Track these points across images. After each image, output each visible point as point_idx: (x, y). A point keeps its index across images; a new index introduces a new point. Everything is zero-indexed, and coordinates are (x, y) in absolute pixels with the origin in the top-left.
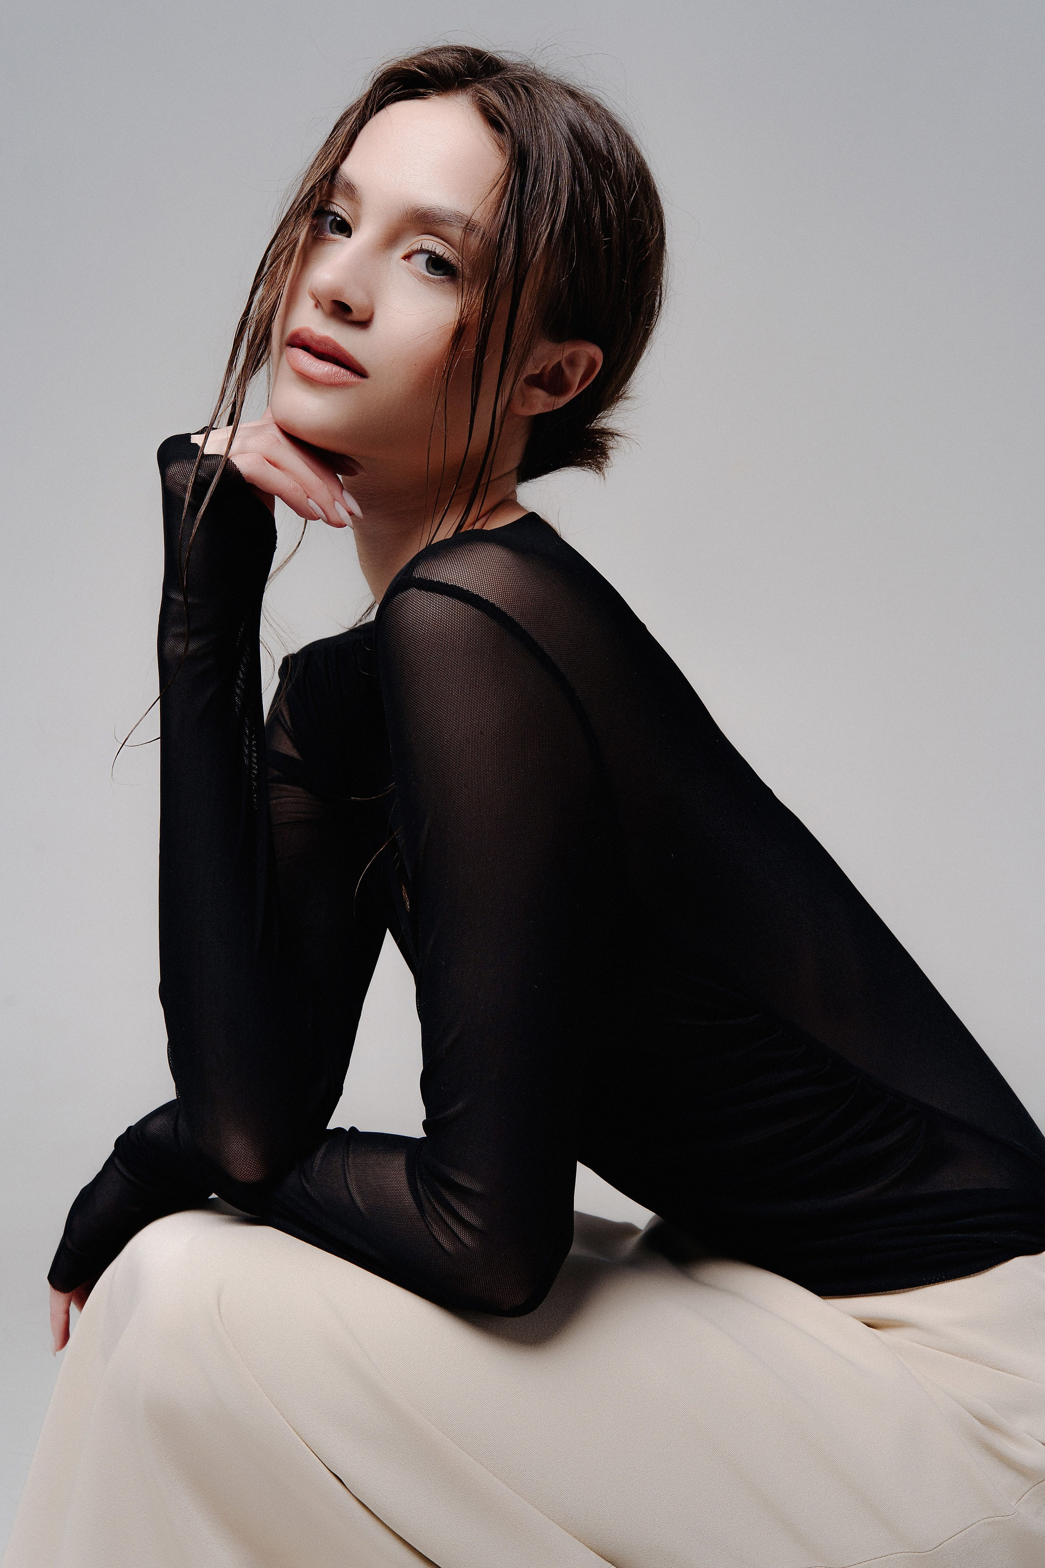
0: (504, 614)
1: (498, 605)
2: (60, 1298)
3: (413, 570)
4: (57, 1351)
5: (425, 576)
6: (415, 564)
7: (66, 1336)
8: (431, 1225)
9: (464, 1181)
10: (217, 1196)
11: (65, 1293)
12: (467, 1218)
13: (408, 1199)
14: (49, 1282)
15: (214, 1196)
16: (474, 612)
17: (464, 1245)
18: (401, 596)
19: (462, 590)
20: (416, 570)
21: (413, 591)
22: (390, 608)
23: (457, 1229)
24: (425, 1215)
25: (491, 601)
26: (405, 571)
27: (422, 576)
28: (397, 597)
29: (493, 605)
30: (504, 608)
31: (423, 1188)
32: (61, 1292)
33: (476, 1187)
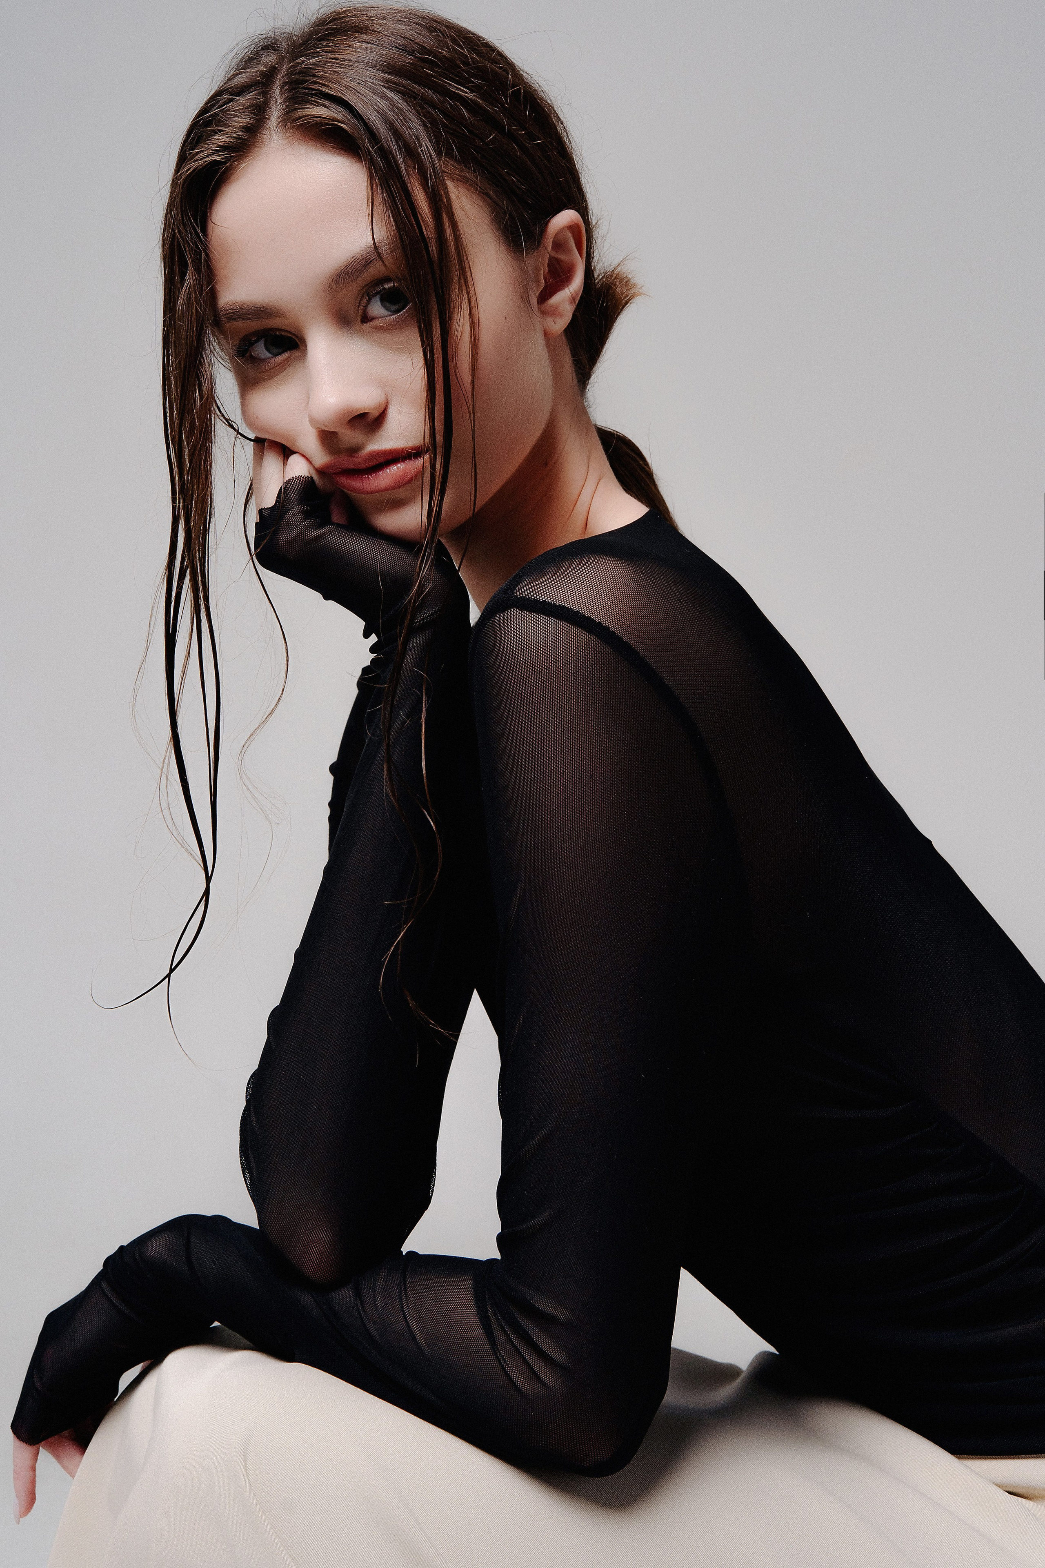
0: (619, 639)
1: (612, 628)
2: (25, 1451)
3: (515, 589)
4: (21, 1517)
5: (528, 595)
6: (517, 581)
7: (31, 1499)
8: (504, 1359)
9: (545, 1305)
10: (220, 1324)
11: (31, 1445)
12: (549, 1352)
13: (477, 1330)
14: (13, 1431)
15: (216, 1324)
16: (583, 636)
17: (544, 1384)
18: (500, 617)
19: (572, 612)
20: (518, 589)
21: (514, 612)
22: (487, 630)
23: (537, 1365)
24: (497, 1347)
25: (605, 623)
26: (505, 589)
27: (525, 595)
28: (495, 619)
29: (607, 628)
30: (618, 631)
31: (495, 1315)
32: (26, 1443)
33: (562, 1314)
